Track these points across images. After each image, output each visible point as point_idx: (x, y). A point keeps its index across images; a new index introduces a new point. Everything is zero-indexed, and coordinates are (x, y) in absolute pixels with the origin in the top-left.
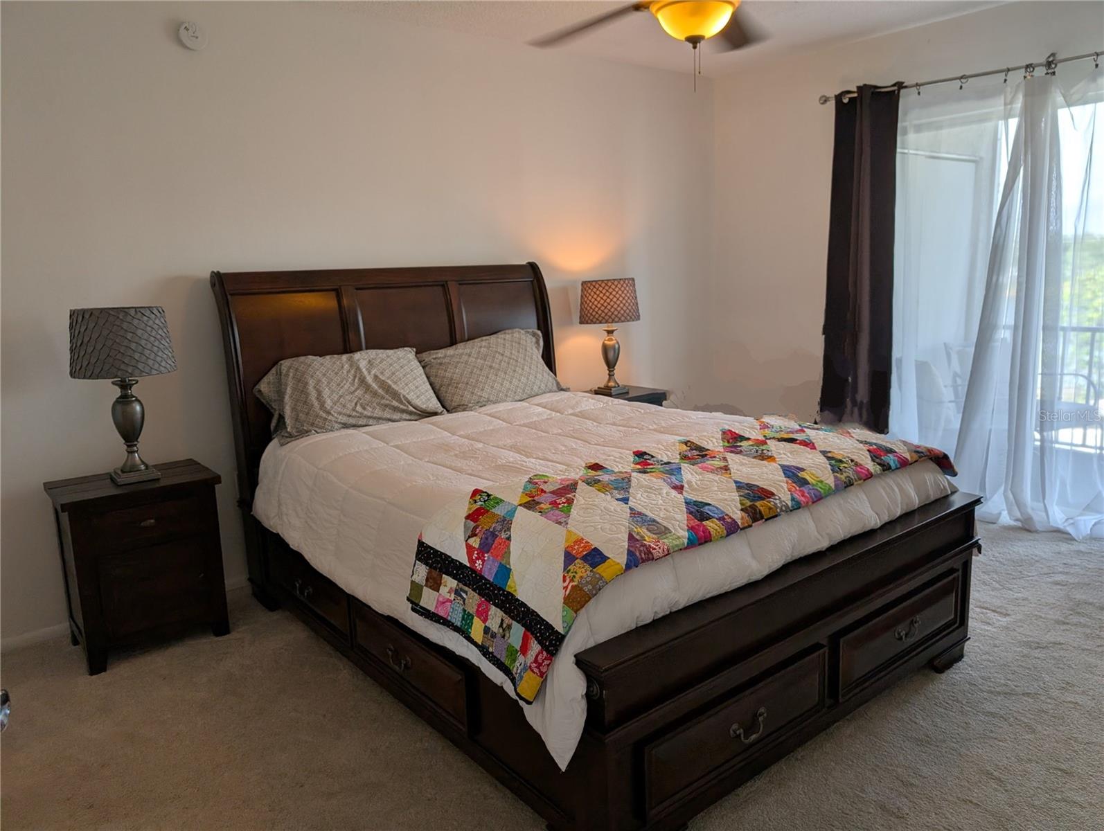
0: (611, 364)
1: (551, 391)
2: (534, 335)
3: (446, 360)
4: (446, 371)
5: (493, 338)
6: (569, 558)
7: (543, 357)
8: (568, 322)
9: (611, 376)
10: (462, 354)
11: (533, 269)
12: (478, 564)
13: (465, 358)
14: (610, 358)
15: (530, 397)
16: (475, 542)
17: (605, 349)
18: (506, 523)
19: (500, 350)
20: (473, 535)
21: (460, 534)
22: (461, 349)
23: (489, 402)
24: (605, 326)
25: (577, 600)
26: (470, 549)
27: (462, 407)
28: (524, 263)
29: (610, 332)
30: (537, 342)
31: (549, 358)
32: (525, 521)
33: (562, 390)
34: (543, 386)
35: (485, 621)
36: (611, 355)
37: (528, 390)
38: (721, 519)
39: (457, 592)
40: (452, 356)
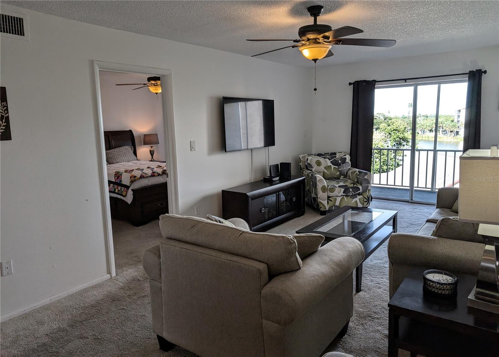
0: (152, 155)
1: (135, 160)
2: (131, 147)
3: (109, 153)
4: (108, 155)
5: (120, 148)
6: (131, 177)
7: (133, 153)
8: (140, 145)
9: (152, 158)
10: (112, 151)
11: (131, 131)
12: (117, 181)
13: (113, 152)
14: (152, 153)
15: (130, 161)
16: (116, 178)
17: (150, 151)
18: (121, 175)
19: (122, 151)
20: (116, 177)
21: (113, 177)
22: (112, 150)
23: (119, 162)
24: (150, 145)
25: (132, 182)
26: (115, 179)
27: (113, 163)
28: (128, 130)
29: (152, 147)
30: (132, 149)
31: (135, 153)
32: (124, 174)
33: (138, 160)
34: (133, 159)
35: (118, 189)
36: (152, 152)
37: (129, 160)
38: (158, 173)
39: (113, 186)
40: (110, 152)
